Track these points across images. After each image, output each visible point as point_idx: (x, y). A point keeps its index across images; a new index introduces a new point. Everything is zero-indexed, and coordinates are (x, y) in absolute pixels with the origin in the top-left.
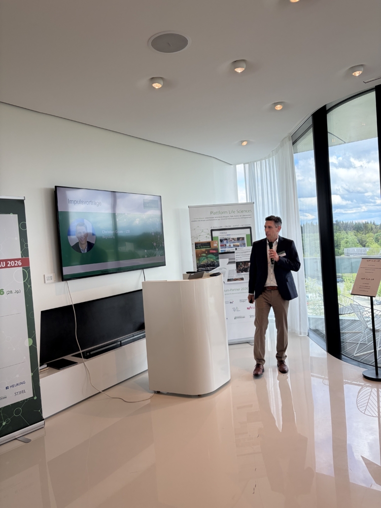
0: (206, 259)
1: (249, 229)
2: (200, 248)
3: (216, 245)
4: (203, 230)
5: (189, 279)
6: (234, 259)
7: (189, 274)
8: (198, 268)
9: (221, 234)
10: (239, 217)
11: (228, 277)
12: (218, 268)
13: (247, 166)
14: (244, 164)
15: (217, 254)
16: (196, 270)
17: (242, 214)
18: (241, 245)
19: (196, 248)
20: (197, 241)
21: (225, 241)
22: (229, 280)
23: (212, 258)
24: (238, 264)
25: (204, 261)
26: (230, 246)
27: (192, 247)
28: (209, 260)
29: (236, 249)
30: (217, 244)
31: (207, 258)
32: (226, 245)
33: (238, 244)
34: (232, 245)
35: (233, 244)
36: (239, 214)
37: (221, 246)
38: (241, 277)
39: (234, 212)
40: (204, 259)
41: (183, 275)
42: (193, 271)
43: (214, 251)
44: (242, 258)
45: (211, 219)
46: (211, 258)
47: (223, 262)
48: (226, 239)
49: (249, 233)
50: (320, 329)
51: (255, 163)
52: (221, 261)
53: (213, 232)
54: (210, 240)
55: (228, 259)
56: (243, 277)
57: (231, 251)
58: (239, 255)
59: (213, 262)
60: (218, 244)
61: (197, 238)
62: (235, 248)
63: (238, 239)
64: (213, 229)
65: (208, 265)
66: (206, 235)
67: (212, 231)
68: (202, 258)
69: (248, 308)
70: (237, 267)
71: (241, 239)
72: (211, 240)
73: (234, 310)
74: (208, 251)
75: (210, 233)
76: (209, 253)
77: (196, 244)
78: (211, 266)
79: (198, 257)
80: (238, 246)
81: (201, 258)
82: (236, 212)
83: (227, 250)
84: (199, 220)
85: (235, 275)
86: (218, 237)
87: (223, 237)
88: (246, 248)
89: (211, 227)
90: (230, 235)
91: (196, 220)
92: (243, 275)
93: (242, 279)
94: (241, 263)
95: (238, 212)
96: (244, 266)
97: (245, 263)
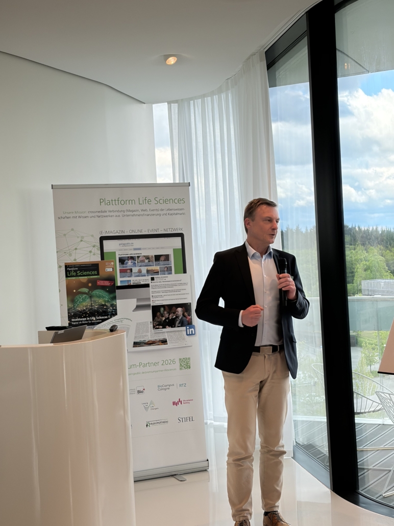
0: (88, 300)
1: (179, 239)
2: (77, 276)
3: (111, 270)
4: (82, 237)
5: (52, 342)
6: (149, 299)
7: (53, 332)
8: (70, 318)
9: (121, 247)
10: (160, 212)
11: (135, 337)
12: (113, 319)
13: (175, 107)
14: (169, 103)
15: (112, 289)
16: (66, 324)
17: (164, 206)
18: (163, 272)
19: (67, 276)
20: (70, 260)
21: (130, 263)
22: (136, 344)
23: (100, 299)
24: (156, 310)
25: (84, 304)
26: (140, 271)
27: (59, 272)
28: (95, 302)
29: (153, 279)
30: (112, 268)
31: (91, 297)
32: (131, 270)
33: (157, 268)
34: (144, 270)
35: (146, 268)
36: (159, 206)
37: (121, 271)
38: (161, 337)
39: (149, 201)
40: (84, 300)
41: (39, 332)
42: (59, 325)
43: (107, 283)
44: (165, 298)
45: (101, 214)
46: (99, 297)
47: (125, 305)
48: (132, 258)
49: (180, 247)
50: (317, 444)
51: (192, 102)
52: (119, 303)
53: (105, 242)
54: (97, 258)
55: (136, 299)
56: (166, 336)
57: (142, 283)
58: (159, 292)
59: (103, 305)
60: (114, 269)
61: (70, 255)
62: (150, 277)
63: (158, 258)
64: (104, 235)
65: (93, 313)
66: (90, 249)
67: (102, 239)
68: (80, 298)
69: (174, 403)
70: (154, 315)
71: (162, 258)
72: (100, 260)
73: (146, 409)
74: (94, 282)
75: (98, 245)
76: (95, 286)
77: (66, 267)
78: (100, 314)
79: (72, 294)
80: (157, 273)
81: (77, 297)
82: (153, 202)
83: (133, 280)
84: (75, 215)
85: (149, 334)
86: (115, 252)
87: (125, 252)
88: (173, 277)
89: (101, 232)
90: (140, 249)
91: (68, 215)
92: (166, 333)
93: (164, 342)
94: (162, 309)
95: (158, 202)
96: (167, 315)
97: (171, 308)
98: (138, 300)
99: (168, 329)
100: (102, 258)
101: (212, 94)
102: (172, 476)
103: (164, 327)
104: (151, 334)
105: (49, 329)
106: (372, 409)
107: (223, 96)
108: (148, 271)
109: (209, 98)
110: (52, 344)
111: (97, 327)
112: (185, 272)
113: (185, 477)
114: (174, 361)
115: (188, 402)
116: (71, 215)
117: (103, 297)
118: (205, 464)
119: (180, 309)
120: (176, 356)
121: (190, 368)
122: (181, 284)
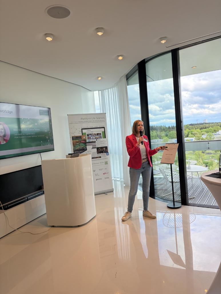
0: (79, 146)
1: (103, 129)
2: (75, 140)
3: (85, 138)
4: (77, 129)
5: (70, 158)
6: (96, 146)
8: (74, 151)
9: (87, 131)
11: (92, 156)
12: (86, 151)
13: (100, 92)
14: (99, 91)
15: (85, 143)
16: (73, 153)
17: (99, 120)
19: (73, 140)
20: (73, 135)
21: (90, 136)
22: (93, 158)
23: (82, 146)
24: (98, 148)
25: (78, 148)
26: (93, 138)
27: (70, 139)
31: (80, 145)
32: (90, 138)
33: (98, 137)
34: (94, 138)
36: (98, 120)
37: (88, 138)
38: (100, 156)
39: (95, 118)
41: (66, 155)
42: (71, 153)
43: (84, 142)
44: (100, 145)
45: (81, 122)
46: (82, 145)
48: (91, 134)
49: (104, 131)
51: (105, 91)
52: (88, 147)
53: (83, 130)
54: (81, 135)
56: (101, 156)
57: (94, 141)
58: (98, 144)
59: (83, 148)
60: (86, 137)
61: (73, 134)
62: (96, 140)
63: (98, 134)
64: (82, 128)
65: (80, 150)
66: (79, 132)
68: (77, 146)
69: (104, 174)
70: (97, 150)
71: (99, 134)
73: (96, 175)
74: (80, 141)
75: (81, 131)
76: (81, 143)
77: (72, 137)
78: (82, 150)
79: (74, 145)
80: (98, 138)
83: (91, 140)
84: (74, 123)
86: (86, 133)
87: (89, 133)
88: (102, 139)
89: (82, 127)
90: (93, 132)
91: (72, 123)
92: (101, 155)
93: (100, 157)
94: (99, 148)
95: (97, 118)
96: (101, 150)
97: (102, 148)
98: (93, 146)
99: (102, 154)
100: (82, 135)
101: (110, 88)
102: (104, 193)
103: (100, 153)
104: (96, 155)
105: (69, 154)
106: (158, 173)
107: (114, 89)
108: (95, 138)
109: (110, 89)
110: (71, 158)
111: (82, 154)
112: (105, 138)
113: (107, 193)
114: (103, 162)
115: (107, 173)
116: (73, 123)
117: (83, 145)
118: (113, 190)
119: (104, 148)
120: (104, 161)
121: (107, 164)
122: (104, 141)
